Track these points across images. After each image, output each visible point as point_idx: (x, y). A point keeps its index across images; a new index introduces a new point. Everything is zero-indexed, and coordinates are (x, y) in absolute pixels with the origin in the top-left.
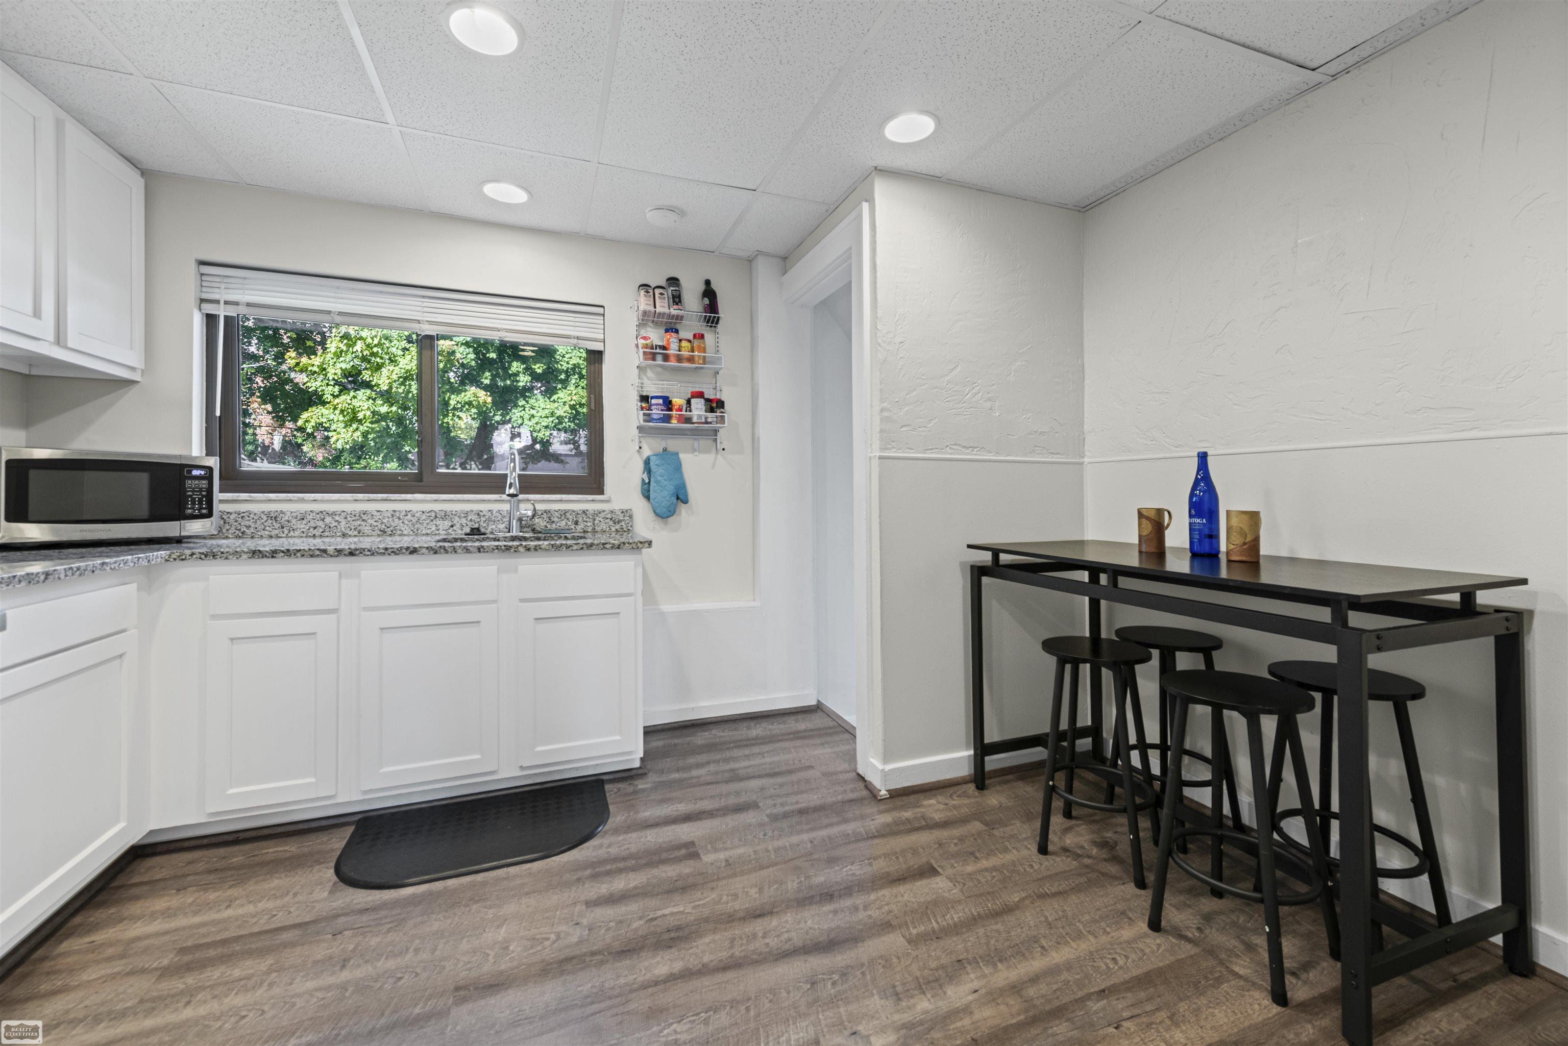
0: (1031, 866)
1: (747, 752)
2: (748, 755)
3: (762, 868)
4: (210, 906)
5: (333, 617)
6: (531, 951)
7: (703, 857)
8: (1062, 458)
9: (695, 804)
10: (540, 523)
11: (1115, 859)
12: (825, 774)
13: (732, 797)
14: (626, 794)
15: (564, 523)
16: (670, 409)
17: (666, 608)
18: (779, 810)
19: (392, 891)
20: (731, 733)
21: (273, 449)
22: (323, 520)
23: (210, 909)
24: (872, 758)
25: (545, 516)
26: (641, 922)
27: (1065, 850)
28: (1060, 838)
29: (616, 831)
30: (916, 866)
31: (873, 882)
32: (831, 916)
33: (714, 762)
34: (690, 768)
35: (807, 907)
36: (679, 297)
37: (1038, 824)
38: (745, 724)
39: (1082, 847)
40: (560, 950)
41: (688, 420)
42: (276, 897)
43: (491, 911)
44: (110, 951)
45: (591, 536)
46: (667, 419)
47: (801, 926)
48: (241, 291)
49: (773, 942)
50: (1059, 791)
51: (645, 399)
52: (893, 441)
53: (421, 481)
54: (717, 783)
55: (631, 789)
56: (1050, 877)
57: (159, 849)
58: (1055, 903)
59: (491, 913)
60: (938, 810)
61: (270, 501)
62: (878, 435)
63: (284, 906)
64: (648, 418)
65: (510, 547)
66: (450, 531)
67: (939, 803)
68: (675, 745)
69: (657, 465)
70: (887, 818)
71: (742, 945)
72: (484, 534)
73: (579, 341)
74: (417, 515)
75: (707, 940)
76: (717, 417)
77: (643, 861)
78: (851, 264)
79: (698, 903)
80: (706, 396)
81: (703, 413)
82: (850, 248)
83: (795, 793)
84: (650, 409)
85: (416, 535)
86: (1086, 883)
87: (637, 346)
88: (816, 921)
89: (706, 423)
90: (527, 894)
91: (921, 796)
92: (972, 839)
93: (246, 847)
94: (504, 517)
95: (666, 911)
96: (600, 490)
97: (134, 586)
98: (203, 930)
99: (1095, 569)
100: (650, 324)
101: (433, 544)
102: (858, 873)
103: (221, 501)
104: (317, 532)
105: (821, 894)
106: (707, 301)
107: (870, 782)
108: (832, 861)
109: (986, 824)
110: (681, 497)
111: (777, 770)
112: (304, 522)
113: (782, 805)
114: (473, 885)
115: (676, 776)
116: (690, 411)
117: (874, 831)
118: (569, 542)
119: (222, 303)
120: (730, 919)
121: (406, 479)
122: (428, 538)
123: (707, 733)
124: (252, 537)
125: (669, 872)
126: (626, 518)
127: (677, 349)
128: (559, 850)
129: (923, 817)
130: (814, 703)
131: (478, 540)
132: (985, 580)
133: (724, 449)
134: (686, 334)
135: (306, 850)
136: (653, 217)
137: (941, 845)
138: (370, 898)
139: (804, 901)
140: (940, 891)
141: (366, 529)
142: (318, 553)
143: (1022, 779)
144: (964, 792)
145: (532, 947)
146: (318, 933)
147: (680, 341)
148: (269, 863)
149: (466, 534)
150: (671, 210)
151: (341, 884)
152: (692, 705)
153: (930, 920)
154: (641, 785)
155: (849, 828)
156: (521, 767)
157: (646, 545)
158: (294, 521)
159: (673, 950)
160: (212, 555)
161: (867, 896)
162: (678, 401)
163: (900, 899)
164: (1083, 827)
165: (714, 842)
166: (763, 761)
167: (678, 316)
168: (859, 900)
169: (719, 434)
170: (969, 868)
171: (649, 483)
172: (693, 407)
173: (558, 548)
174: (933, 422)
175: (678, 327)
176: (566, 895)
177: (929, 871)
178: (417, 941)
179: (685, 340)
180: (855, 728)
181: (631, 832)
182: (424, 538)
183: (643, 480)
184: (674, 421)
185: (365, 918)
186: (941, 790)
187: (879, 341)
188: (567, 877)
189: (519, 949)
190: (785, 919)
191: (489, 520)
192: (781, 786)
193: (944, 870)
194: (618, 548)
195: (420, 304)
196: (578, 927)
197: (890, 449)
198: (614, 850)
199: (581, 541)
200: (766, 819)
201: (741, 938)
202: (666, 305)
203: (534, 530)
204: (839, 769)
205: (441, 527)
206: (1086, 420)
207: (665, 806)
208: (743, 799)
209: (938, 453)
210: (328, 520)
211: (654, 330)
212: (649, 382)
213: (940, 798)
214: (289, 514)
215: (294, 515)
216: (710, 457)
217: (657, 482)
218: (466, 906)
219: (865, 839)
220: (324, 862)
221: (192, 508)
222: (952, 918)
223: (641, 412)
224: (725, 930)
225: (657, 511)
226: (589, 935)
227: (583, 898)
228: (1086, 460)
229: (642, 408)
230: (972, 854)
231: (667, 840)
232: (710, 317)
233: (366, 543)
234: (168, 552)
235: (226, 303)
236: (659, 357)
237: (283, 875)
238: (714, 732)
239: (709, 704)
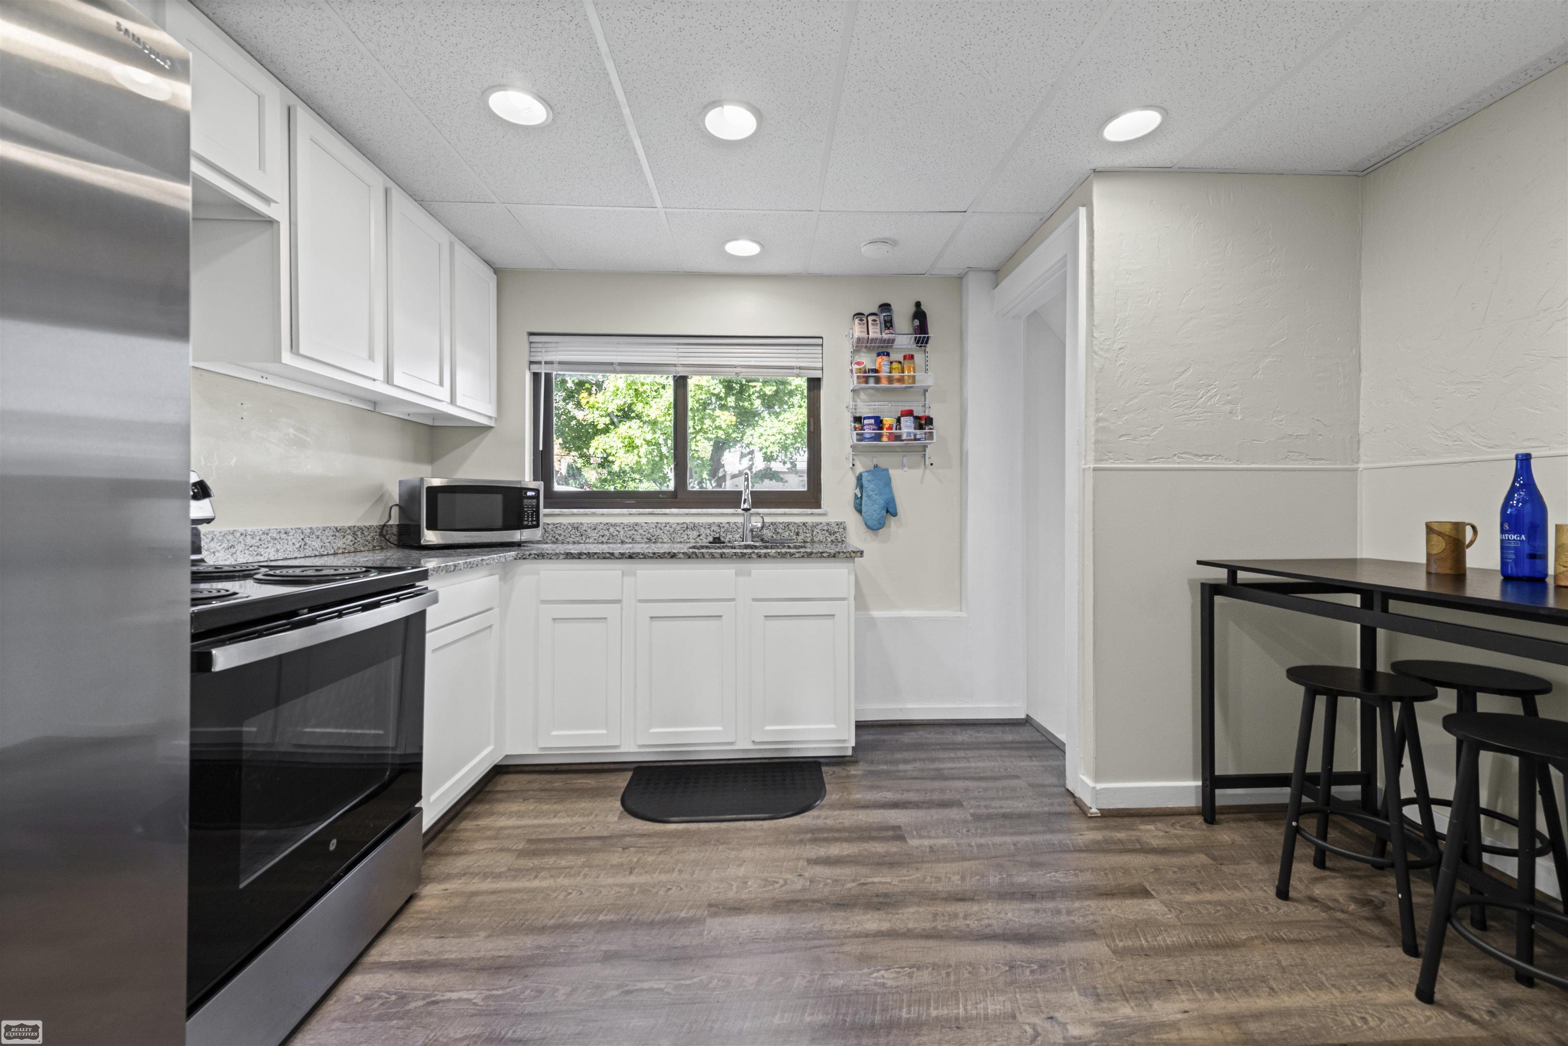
0: (1266, 909)
1: (952, 755)
2: (954, 758)
3: (964, 859)
4: (544, 814)
5: (618, 606)
6: (764, 889)
7: (909, 841)
8: (1327, 464)
9: (902, 794)
10: (768, 534)
11: (1380, 919)
12: (1032, 786)
13: (937, 793)
14: (840, 777)
15: (787, 534)
16: (881, 428)
17: (876, 614)
18: (983, 811)
19: (661, 824)
20: (937, 736)
21: (561, 473)
22: (608, 530)
23: (544, 816)
24: (1083, 774)
25: (771, 527)
26: (854, 884)
27: (1312, 900)
28: (1307, 886)
29: (832, 807)
30: (1127, 885)
31: (1078, 892)
32: (1031, 913)
33: (920, 760)
34: (898, 762)
35: (1008, 901)
36: (891, 321)
37: (1277, 868)
38: (951, 729)
39: (1336, 900)
40: (787, 893)
41: (898, 438)
42: (583, 815)
43: (733, 853)
44: (488, 833)
45: (810, 546)
46: (878, 437)
47: (1001, 916)
48: (555, 353)
49: (973, 923)
50: (1304, 833)
51: (858, 419)
52: (1110, 452)
53: (676, 498)
54: (923, 779)
55: (844, 774)
56: (1290, 923)
57: (511, 769)
58: (1292, 949)
59: (733, 854)
60: (1156, 836)
61: (574, 515)
62: (1093, 446)
63: (589, 823)
64: (861, 438)
65: (745, 554)
66: (698, 540)
67: (1157, 829)
68: (884, 741)
69: (868, 481)
70: (1097, 836)
71: (944, 921)
72: (724, 543)
73: (801, 371)
74: (673, 526)
75: (912, 910)
76: (925, 434)
77: (855, 835)
78: (1066, 272)
79: (904, 878)
80: (915, 414)
81: (912, 430)
82: (1066, 256)
83: (1001, 799)
84: (862, 429)
85: (673, 543)
86: (1336, 937)
87: (851, 371)
88: (1016, 915)
89: (915, 439)
90: (760, 845)
91: (1138, 820)
92: (1194, 870)
93: (564, 776)
94: (738, 528)
95: (876, 880)
96: (818, 505)
97: (497, 577)
98: (541, 830)
99: (1368, 593)
100: (864, 350)
101: (686, 550)
102: (1062, 880)
103: (545, 515)
104: (604, 540)
105: (1023, 893)
106: (917, 322)
107: (1080, 798)
108: (1034, 865)
109: (1214, 858)
110: (890, 510)
111: (982, 775)
112: (596, 531)
113: (986, 807)
114: (718, 830)
115: (885, 767)
116: (900, 429)
117: (1082, 845)
118: (792, 551)
119: (543, 363)
120: (933, 897)
121: (665, 496)
122: (682, 546)
123: (913, 734)
124: (563, 543)
125: (879, 848)
126: (840, 530)
127: (888, 371)
128: (785, 814)
129: (1138, 841)
130: (1023, 716)
131: (719, 548)
132: (1218, 600)
133: (932, 464)
134: (897, 356)
135: (601, 785)
136: (868, 251)
137: (1157, 870)
138: (646, 827)
139: (1005, 895)
140: (1153, 913)
141: (638, 538)
142: (608, 555)
143: (1264, 819)
144: (1188, 823)
145: (765, 886)
146: (613, 846)
147: (891, 363)
148: (577, 790)
149: (710, 543)
150: (884, 241)
151: (626, 813)
152: (900, 706)
153: (1139, 937)
154: (853, 771)
155: (1055, 838)
156: (753, 742)
157: (859, 554)
158: (589, 531)
159: (882, 912)
160: (541, 556)
161: (1071, 903)
162: (888, 421)
163: (1107, 912)
164: (1340, 880)
165: (920, 829)
166: (968, 765)
167: (889, 340)
168: (1063, 905)
169: (928, 450)
170: (1189, 898)
171: (861, 497)
172: (902, 425)
173: (783, 556)
174: (1158, 430)
175: (889, 350)
176: (792, 851)
177: (1144, 893)
178: (680, 865)
179: (896, 362)
180: (1064, 744)
181: (845, 810)
182: (678, 545)
183: (856, 495)
184: (885, 439)
185: (643, 841)
186: (1162, 818)
187: (1096, 349)
188: (791, 837)
189: (755, 885)
190: (986, 907)
191: (727, 531)
192: (985, 790)
193: (1158, 894)
194: (834, 557)
195: (676, 350)
196: (801, 878)
197: (1107, 460)
198: (830, 822)
199: (802, 550)
200: (970, 818)
201: (943, 915)
202: (878, 331)
203: (762, 540)
204: (1046, 783)
205: (691, 536)
206: (1361, 419)
207: (875, 792)
208: (947, 796)
209: (1164, 463)
210: (612, 530)
211: (867, 355)
212: (862, 404)
213: (1159, 825)
214: (586, 525)
215: (589, 525)
216: (919, 472)
217: (869, 497)
218: (715, 845)
219: (1072, 851)
220: (613, 796)
221: (527, 521)
222: (1165, 940)
223: (855, 433)
224: (929, 905)
225: (868, 524)
226: (810, 886)
227: (804, 855)
228: (1361, 465)
229: (855, 429)
230: (1194, 884)
231: (876, 821)
232: (920, 337)
233: (637, 548)
234: (516, 553)
235: (546, 363)
236: (872, 380)
237: (587, 800)
238: (921, 733)
239: (916, 706)
